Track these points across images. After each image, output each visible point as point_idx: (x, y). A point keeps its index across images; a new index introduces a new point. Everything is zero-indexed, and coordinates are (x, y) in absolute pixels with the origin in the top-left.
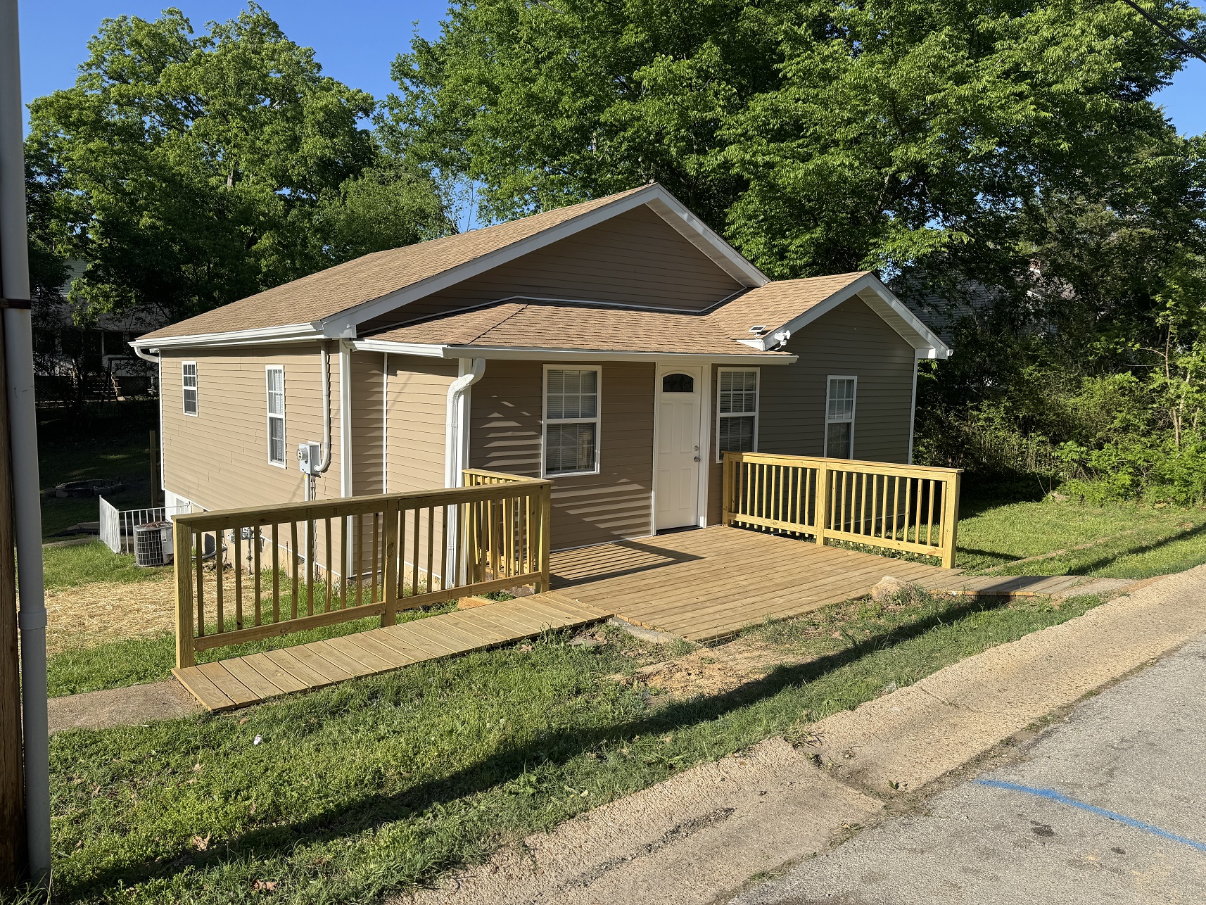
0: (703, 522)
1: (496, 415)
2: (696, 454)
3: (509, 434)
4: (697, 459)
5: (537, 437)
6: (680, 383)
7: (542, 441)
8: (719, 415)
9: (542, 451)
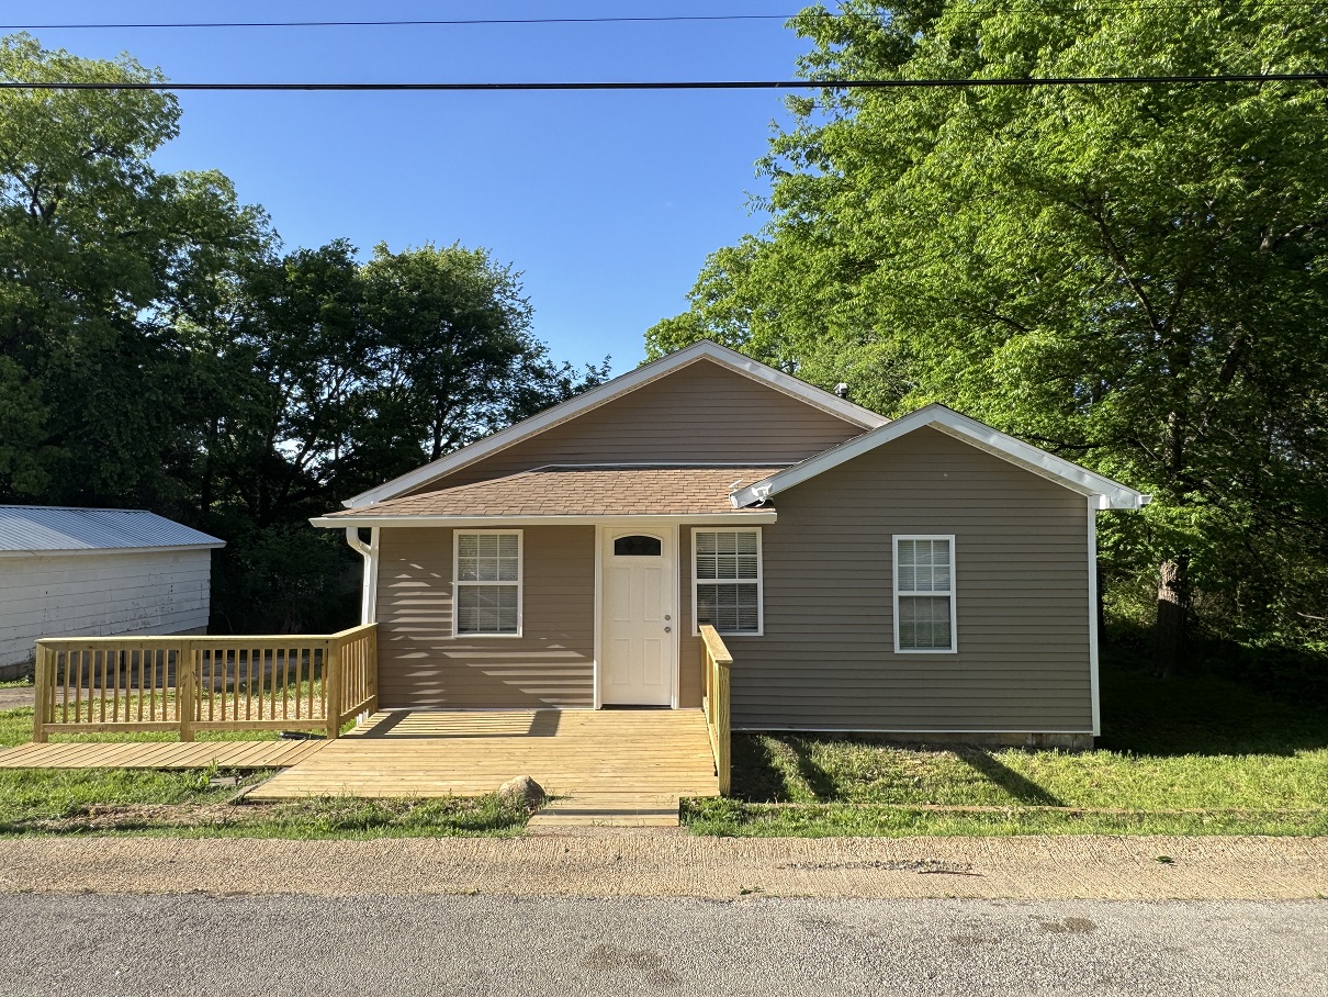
0: (675, 703)
1: (404, 576)
2: (667, 623)
3: (418, 594)
4: (668, 630)
5: (450, 597)
6: (642, 546)
7: (454, 601)
8: (695, 581)
9: (454, 611)
